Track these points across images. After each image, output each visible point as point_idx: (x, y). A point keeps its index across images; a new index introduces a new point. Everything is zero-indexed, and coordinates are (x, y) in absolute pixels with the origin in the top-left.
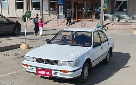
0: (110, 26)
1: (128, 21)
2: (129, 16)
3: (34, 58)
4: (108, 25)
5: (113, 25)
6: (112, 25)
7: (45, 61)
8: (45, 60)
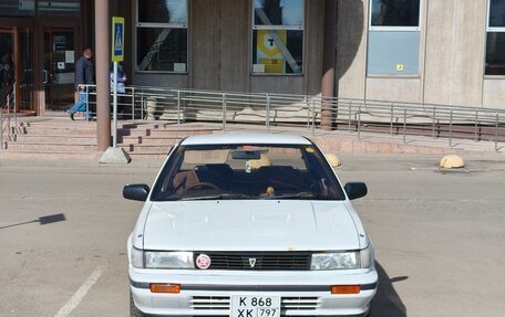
0: (140, 138)
1: (198, 115)
2: (200, 94)
3: (196, 254)
4: (128, 134)
5: (153, 134)
6: (148, 132)
7: (252, 261)
8: (252, 257)
